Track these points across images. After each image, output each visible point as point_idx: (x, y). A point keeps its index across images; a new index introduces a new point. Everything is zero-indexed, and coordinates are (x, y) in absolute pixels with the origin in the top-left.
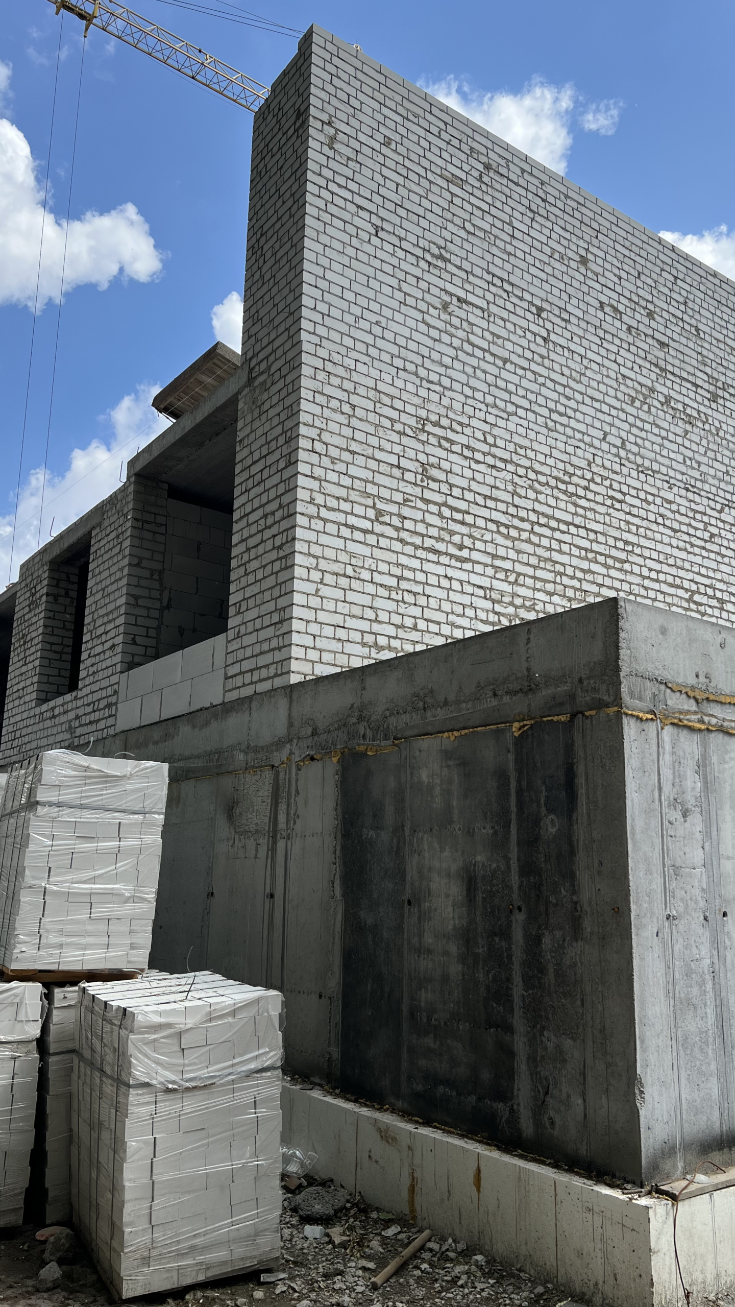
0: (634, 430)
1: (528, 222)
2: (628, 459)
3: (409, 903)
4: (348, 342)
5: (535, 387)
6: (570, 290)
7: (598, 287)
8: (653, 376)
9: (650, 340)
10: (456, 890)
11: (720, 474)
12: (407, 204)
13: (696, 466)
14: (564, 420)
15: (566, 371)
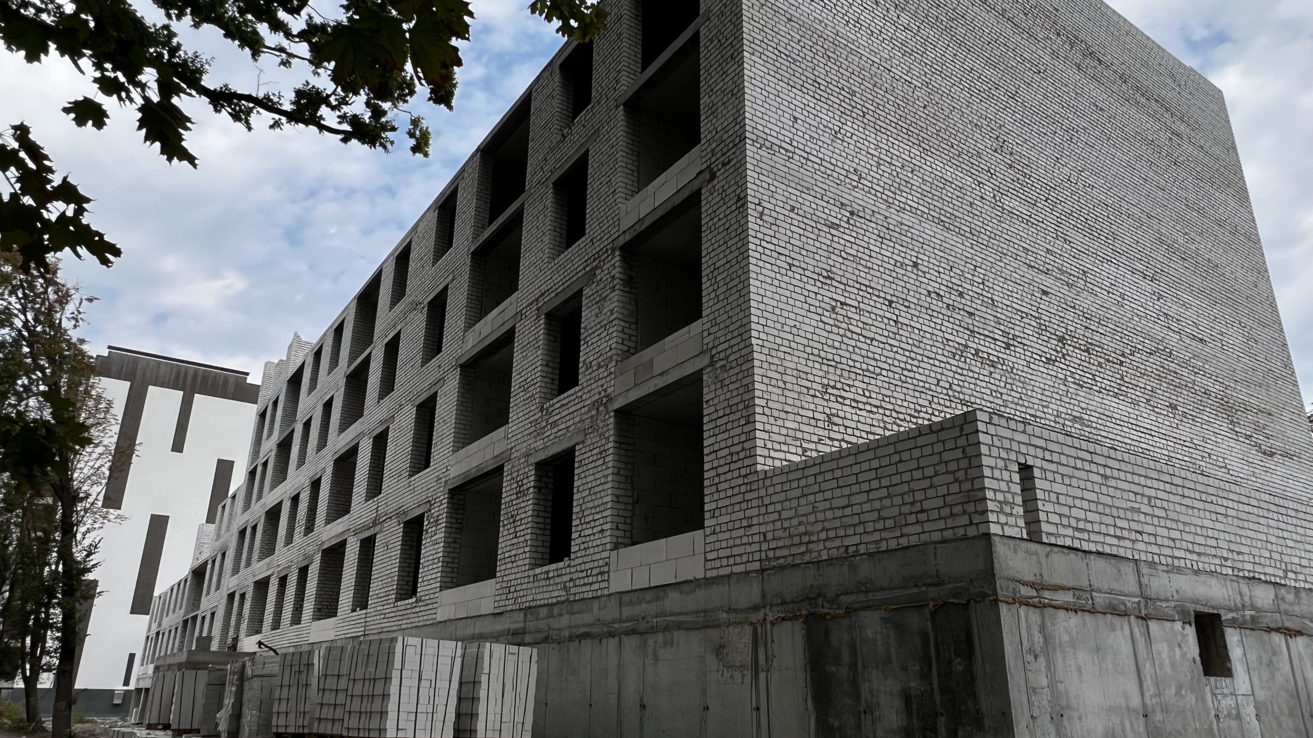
0: (957, 376)
1: (879, 244)
2: (954, 396)
3: (865, 712)
4: (779, 341)
5: (892, 355)
6: (908, 286)
7: (926, 281)
8: (966, 337)
9: (962, 312)
10: (898, 703)
11: (1016, 400)
12: (806, 247)
13: (999, 395)
14: (912, 375)
15: (910, 341)
